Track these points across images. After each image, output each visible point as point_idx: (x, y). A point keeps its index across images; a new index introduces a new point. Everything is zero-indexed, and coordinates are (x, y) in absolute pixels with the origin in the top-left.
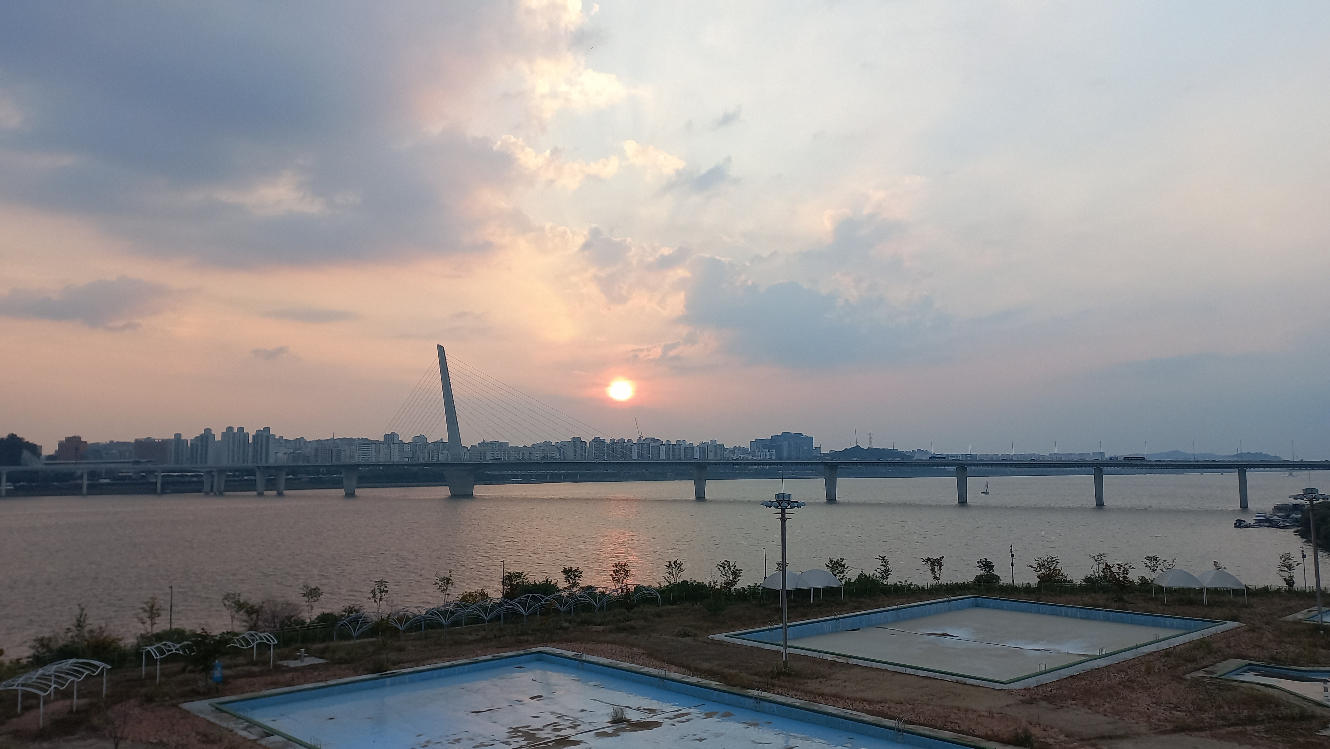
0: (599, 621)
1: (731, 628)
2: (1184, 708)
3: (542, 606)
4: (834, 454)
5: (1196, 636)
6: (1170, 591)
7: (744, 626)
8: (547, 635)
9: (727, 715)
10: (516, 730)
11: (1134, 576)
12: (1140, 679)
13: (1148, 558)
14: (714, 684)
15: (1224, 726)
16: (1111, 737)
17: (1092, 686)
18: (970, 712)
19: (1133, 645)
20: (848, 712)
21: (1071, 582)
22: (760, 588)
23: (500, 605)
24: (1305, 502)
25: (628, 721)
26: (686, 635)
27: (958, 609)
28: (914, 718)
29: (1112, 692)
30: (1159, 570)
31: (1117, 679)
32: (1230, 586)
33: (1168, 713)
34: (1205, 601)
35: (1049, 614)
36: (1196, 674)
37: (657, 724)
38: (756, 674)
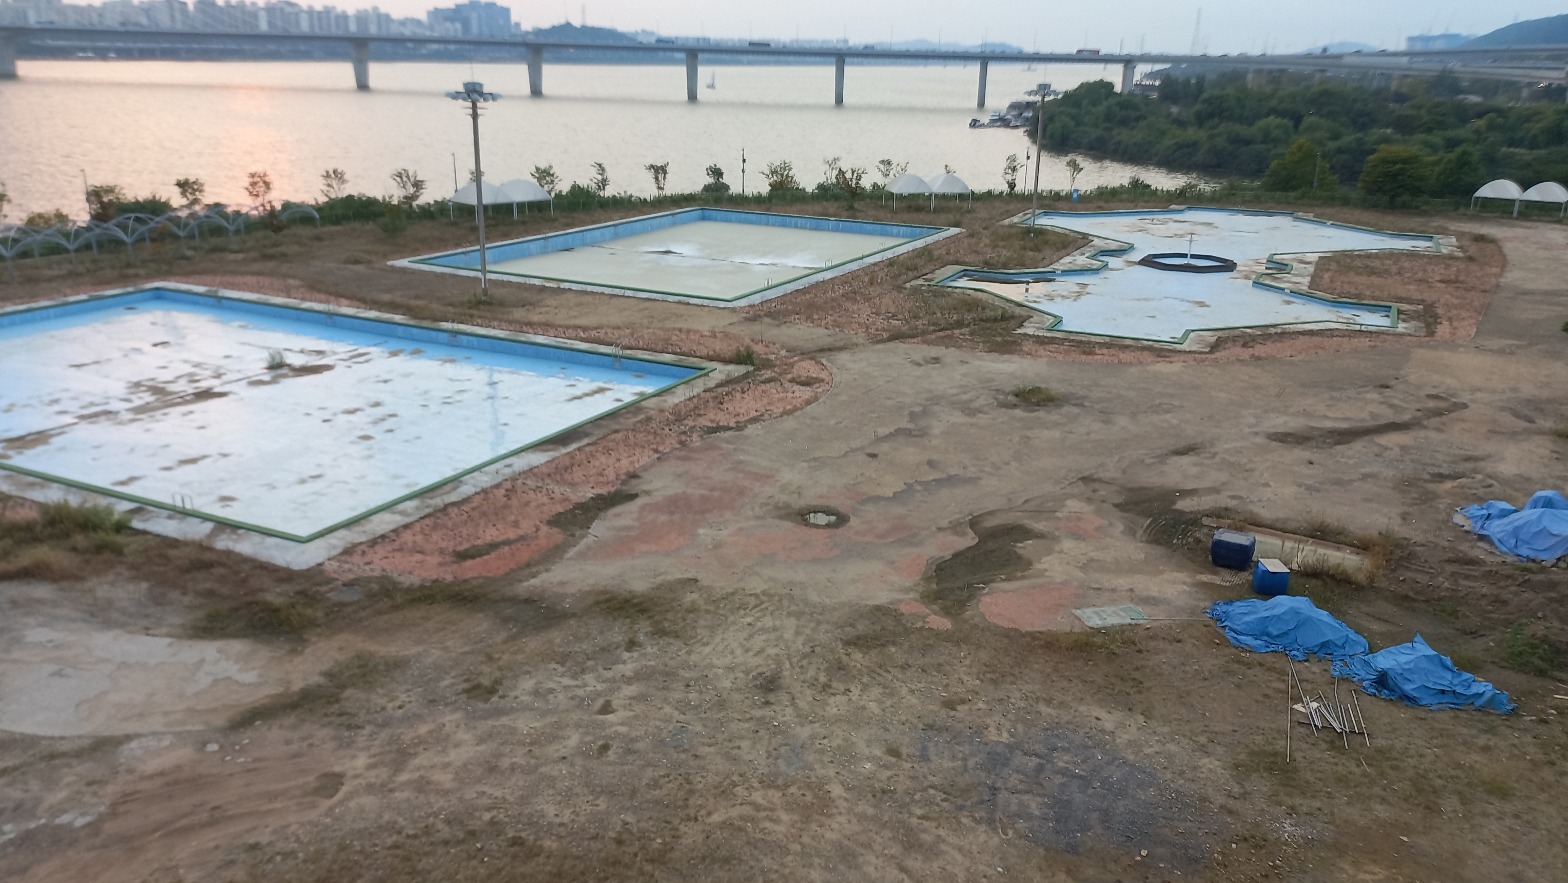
0: (235, 247)
1: (415, 252)
2: (900, 317)
3: (151, 230)
4: (538, 32)
5: (919, 244)
6: (901, 197)
7: (432, 249)
8: (164, 267)
9: (416, 352)
10: (138, 385)
11: (866, 183)
12: (863, 290)
13: (882, 162)
14: (398, 318)
15: (935, 331)
16: (830, 350)
17: (816, 300)
18: (692, 333)
19: (860, 255)
20: (561, 341)
21: (804, 190)
22: (450, 204)
23: (88, 229)
24: (1038, 98)
25: (289, 366)
26: (357, 262)
27: (684, 223)
28: (633, 343)
29: (835, 304)
30: (891, 175)
31: (841, 291)
32: (957, 190)
33: (886, 323)
34: (932, 206)
35: (778, 226)
36: (914, 283)
37: (328, 368)
38: (451, 305)
